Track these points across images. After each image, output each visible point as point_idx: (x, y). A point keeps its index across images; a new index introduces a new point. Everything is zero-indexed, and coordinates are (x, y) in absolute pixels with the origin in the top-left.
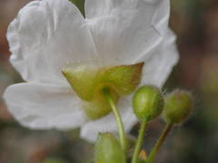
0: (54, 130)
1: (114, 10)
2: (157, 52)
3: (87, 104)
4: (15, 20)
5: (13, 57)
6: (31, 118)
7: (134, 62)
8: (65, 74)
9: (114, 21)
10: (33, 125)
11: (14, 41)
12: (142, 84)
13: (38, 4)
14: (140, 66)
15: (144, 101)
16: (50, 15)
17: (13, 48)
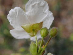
1: (33, 9)
4: (9, 14)
5: (10, 23)
7: (40, 22)
9: (33, 12)
11: (10, 19)
12: (43, 27)
14: (42, 23)
17: (10, 21)
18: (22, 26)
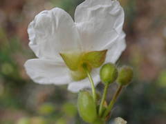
0: (53, 85)
1: (92, 19)
2: (115, 44)
3: (73, 72)
4: (33, 22)
5: (31, 43)
6: (40, 78)
7: (102, 49)
8: (61, 55)
9: (92, 25)
10: (41, 82)
11: (32, 34)
12: (105, 63)
13: (47, 13)
14: (105, 51)
15: (107, 72)
16: (54, 20)
17: (31, 38)
18: (62, 53)
